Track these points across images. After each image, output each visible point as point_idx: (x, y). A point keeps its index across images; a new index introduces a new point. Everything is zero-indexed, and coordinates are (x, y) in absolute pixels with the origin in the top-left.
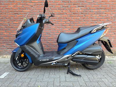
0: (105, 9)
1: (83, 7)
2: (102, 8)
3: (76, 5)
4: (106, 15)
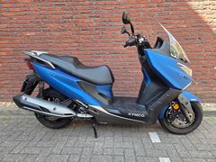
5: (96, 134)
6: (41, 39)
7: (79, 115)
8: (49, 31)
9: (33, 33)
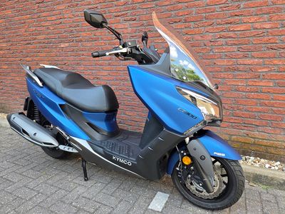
0: (186, 21)
1: (134, 22)
2: (177, 19)
3: (119, 18)
4: (189, 36)
5: (86, 176)
6: (73, 51)
7: (62, 147)
8: (81, 41)
9: (67, 45)
